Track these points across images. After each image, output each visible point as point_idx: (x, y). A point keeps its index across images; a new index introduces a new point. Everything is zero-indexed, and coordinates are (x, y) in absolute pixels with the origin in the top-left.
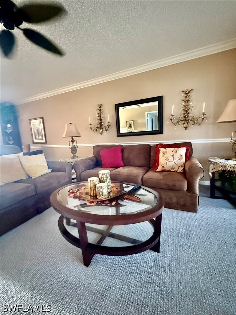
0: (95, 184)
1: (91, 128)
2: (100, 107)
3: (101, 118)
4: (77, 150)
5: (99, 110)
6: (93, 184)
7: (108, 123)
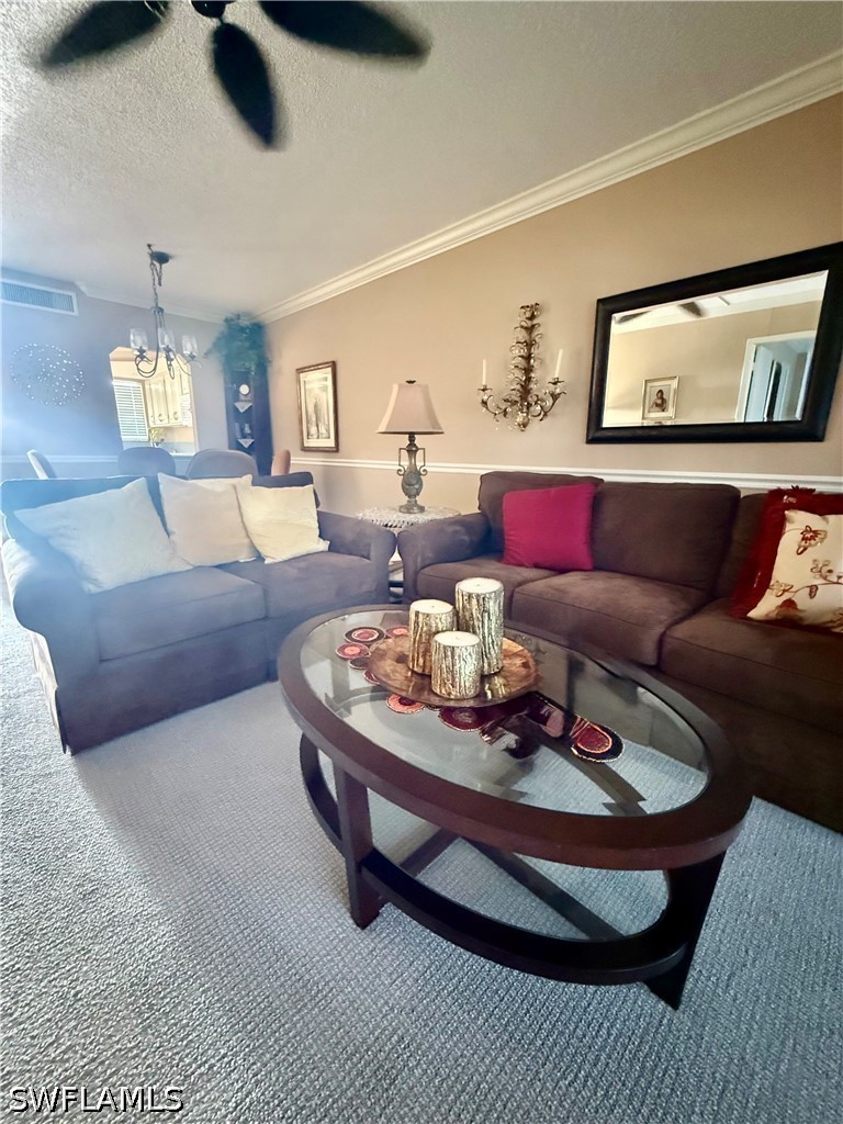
0: (434, 630)
1: (484, 403)
2: (532, 317)
3: (529, 362)
4: (421, 485)
5: (526, 328)
6: (425, 629)
7: (555, 383)
